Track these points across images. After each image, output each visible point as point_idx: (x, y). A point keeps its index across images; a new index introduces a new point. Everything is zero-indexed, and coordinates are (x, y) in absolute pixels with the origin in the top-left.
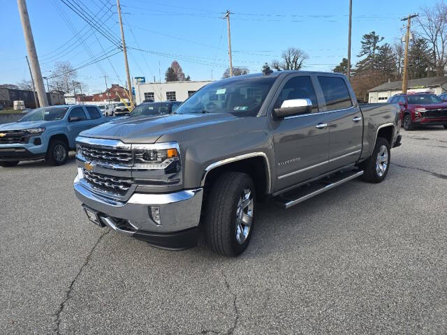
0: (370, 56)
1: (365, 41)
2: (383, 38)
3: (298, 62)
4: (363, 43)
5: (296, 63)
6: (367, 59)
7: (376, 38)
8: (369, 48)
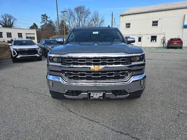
0: (45, 24)
1: (42, 17)
2: (49, 17)
3: (12, 21)
4: (42, 18)
5: (10, 22)
6: (44, 25)
7: (47, 17)
8: (44, 20)
